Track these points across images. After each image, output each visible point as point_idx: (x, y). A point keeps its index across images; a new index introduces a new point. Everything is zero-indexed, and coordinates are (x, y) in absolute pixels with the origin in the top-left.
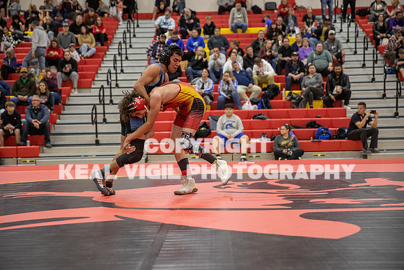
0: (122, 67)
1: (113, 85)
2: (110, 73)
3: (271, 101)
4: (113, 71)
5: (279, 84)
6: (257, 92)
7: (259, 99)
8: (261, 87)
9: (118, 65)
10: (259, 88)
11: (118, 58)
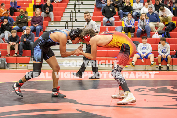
0: (79, 8)
1: (74, 20)
2: (72, 13)
3: (170, 33)
4: (74, 11)
5: (175, 22)
6: (162, 27)
7: (163, 31)
8: (165, 24)
9: (77, 8)
10: (163, 25)
11: (77, 3)
